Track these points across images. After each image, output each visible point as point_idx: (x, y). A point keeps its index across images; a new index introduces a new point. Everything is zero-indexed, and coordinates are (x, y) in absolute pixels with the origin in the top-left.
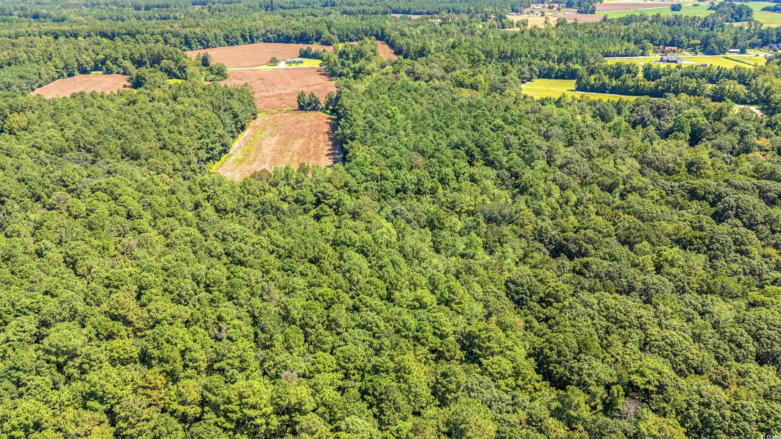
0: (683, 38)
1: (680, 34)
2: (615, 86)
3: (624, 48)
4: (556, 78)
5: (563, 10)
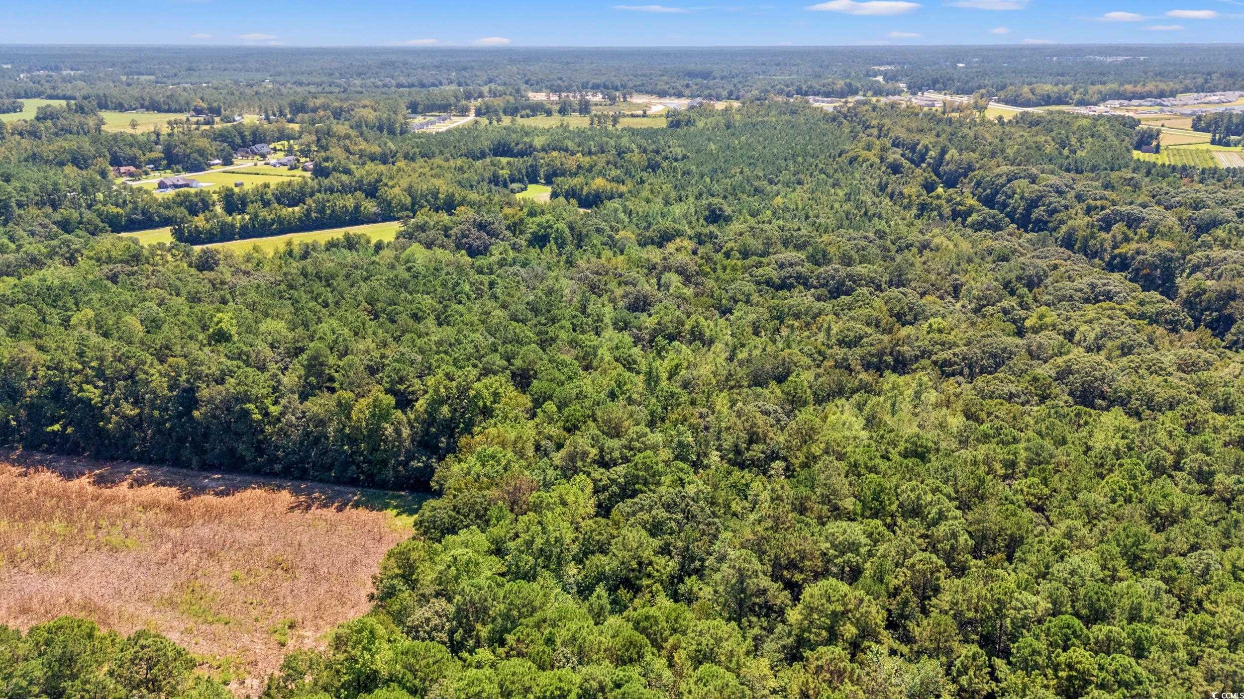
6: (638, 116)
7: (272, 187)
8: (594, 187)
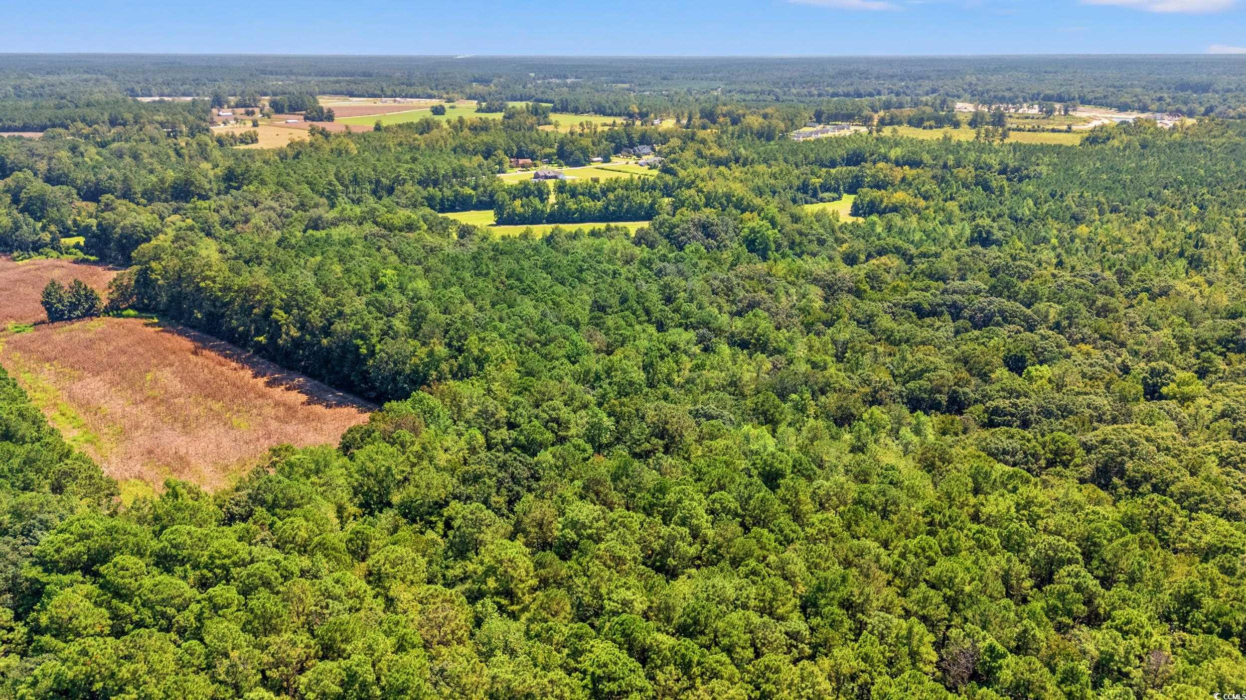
5: (274, 116)
6: (1060, 131)
7: (602, 181)
8: (894, 200)
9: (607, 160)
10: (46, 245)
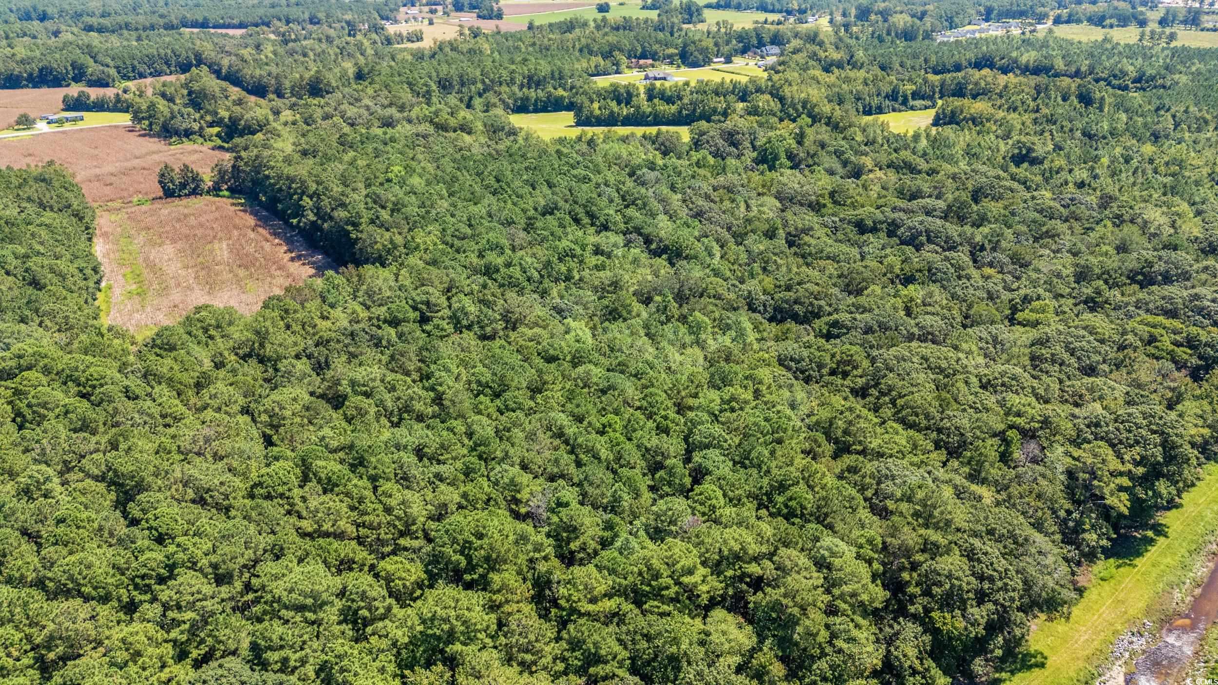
0: (656, 47)
1: (651, 42)
2: (627, 115)
3: (593, 65)
4: (536, 111)
5: (453, 14)
9: (728, 61)
10: (195, 133)
